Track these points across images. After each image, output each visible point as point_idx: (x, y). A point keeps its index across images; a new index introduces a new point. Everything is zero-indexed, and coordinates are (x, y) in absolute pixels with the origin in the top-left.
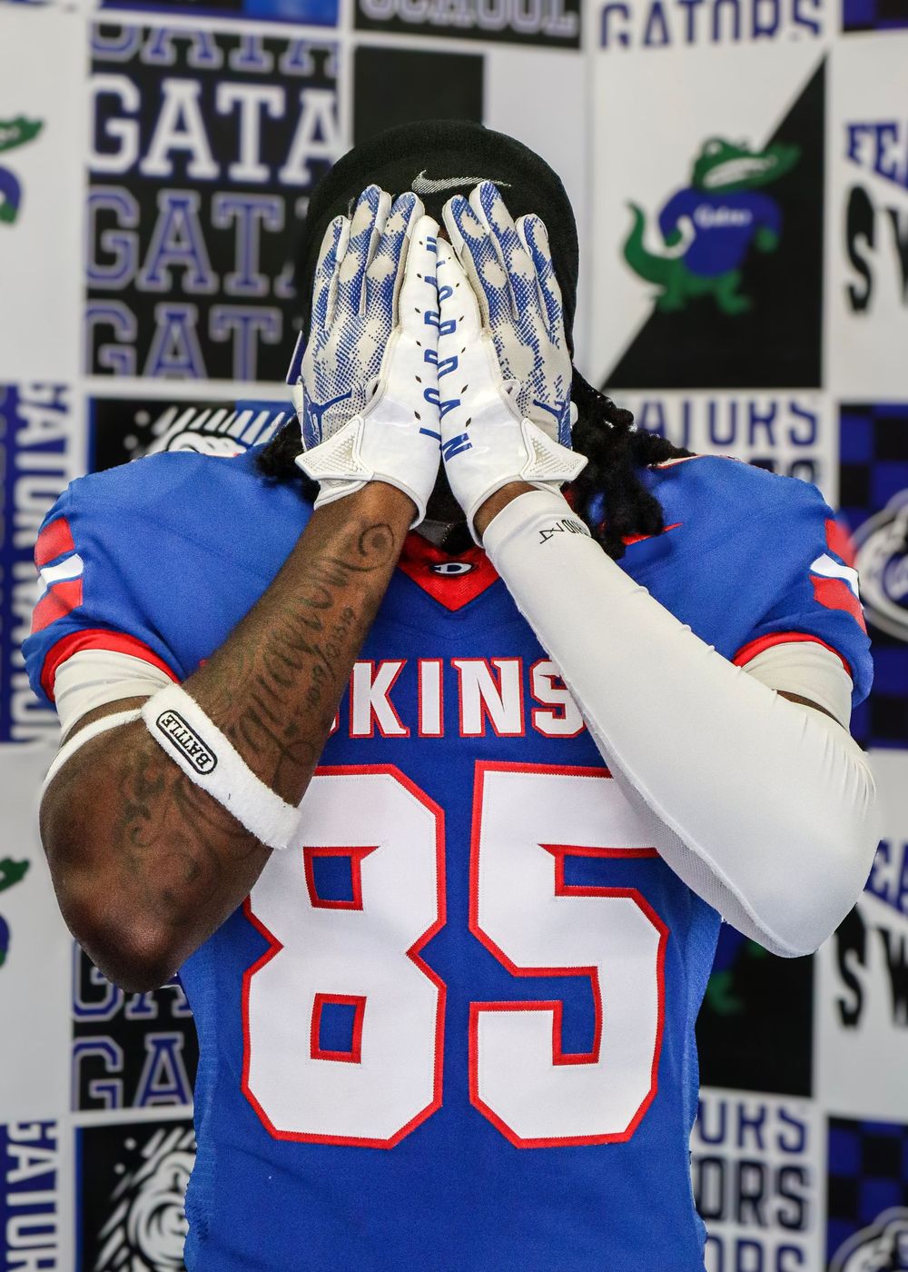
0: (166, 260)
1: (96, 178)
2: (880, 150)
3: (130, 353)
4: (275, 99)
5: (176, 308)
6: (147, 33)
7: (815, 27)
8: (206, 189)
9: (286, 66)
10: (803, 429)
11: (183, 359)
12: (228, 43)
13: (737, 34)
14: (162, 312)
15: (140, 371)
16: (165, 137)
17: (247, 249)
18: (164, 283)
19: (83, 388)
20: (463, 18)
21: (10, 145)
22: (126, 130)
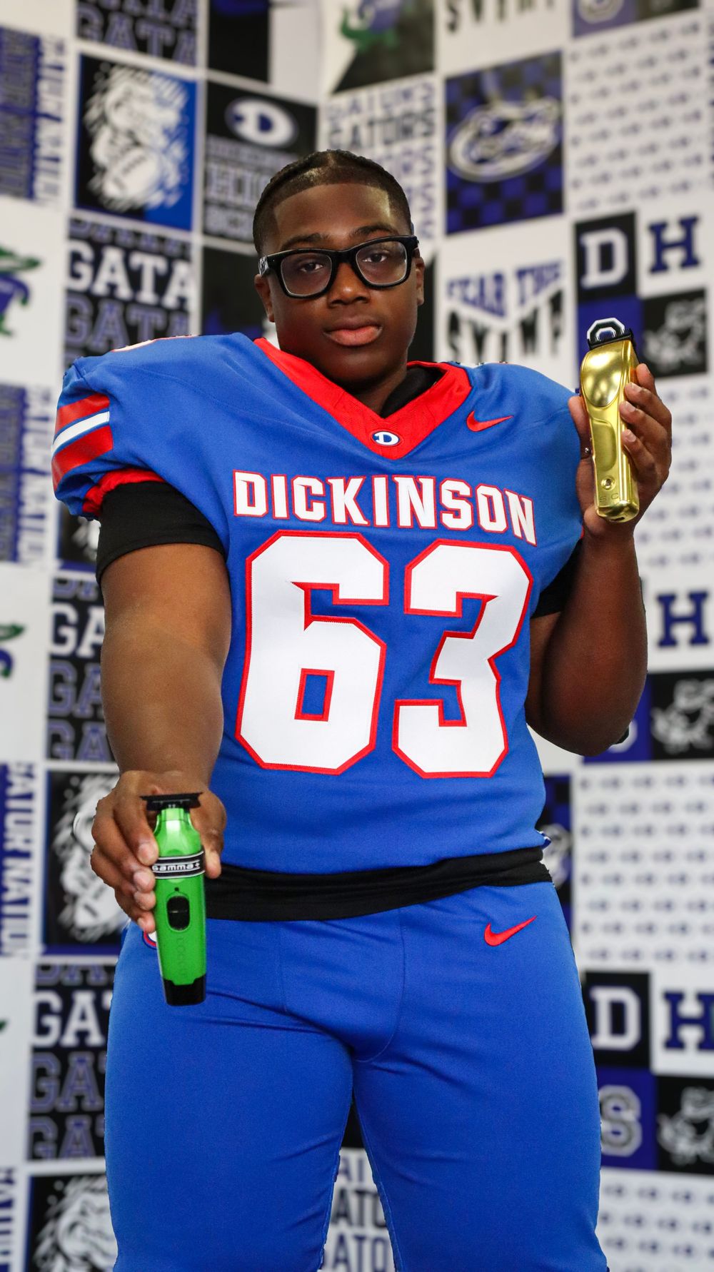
4: (161, 264)
8: (126, 304)
12: (137, 235)
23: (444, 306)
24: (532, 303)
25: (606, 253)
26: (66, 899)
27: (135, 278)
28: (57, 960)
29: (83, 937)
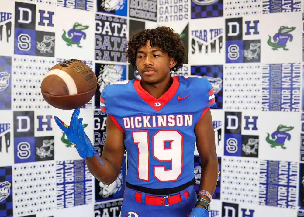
0: (105, 45)
1: (96, 34)
2: (196, 34)
3: (101, 57)
4: (119, 25)
5: (107, 52)
6: (103, 16)
7: (187, 19)
8: (110, 36)
9: (121, 21)
10: (186, 69)
11: (107, 58)
12: (113, 18)
13: (177, 20)
14: (105, 52)
15: (102, 60)
16: (105, 29)
17: (116, 45)
18: (105, 48)
19: (95, 62)
20: (142, 17)
21: (85, 29)
22: (100, 28)
23: (191, 37)
24: (214, 39)
25: (234, 27)
26: (101, 189)
27: (113, 30)
28: (99, 203)
29: (104, 197)
